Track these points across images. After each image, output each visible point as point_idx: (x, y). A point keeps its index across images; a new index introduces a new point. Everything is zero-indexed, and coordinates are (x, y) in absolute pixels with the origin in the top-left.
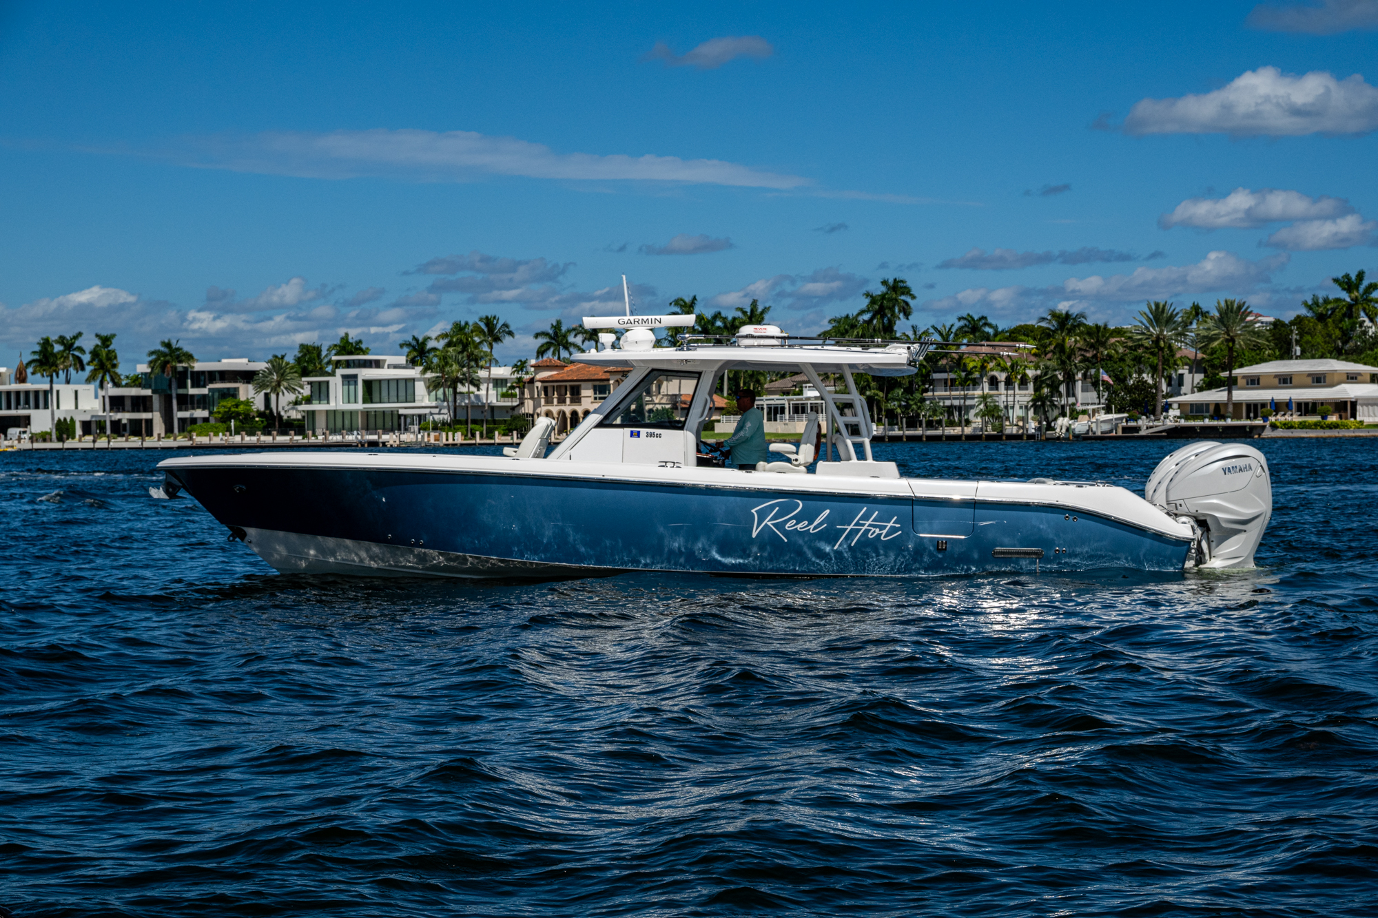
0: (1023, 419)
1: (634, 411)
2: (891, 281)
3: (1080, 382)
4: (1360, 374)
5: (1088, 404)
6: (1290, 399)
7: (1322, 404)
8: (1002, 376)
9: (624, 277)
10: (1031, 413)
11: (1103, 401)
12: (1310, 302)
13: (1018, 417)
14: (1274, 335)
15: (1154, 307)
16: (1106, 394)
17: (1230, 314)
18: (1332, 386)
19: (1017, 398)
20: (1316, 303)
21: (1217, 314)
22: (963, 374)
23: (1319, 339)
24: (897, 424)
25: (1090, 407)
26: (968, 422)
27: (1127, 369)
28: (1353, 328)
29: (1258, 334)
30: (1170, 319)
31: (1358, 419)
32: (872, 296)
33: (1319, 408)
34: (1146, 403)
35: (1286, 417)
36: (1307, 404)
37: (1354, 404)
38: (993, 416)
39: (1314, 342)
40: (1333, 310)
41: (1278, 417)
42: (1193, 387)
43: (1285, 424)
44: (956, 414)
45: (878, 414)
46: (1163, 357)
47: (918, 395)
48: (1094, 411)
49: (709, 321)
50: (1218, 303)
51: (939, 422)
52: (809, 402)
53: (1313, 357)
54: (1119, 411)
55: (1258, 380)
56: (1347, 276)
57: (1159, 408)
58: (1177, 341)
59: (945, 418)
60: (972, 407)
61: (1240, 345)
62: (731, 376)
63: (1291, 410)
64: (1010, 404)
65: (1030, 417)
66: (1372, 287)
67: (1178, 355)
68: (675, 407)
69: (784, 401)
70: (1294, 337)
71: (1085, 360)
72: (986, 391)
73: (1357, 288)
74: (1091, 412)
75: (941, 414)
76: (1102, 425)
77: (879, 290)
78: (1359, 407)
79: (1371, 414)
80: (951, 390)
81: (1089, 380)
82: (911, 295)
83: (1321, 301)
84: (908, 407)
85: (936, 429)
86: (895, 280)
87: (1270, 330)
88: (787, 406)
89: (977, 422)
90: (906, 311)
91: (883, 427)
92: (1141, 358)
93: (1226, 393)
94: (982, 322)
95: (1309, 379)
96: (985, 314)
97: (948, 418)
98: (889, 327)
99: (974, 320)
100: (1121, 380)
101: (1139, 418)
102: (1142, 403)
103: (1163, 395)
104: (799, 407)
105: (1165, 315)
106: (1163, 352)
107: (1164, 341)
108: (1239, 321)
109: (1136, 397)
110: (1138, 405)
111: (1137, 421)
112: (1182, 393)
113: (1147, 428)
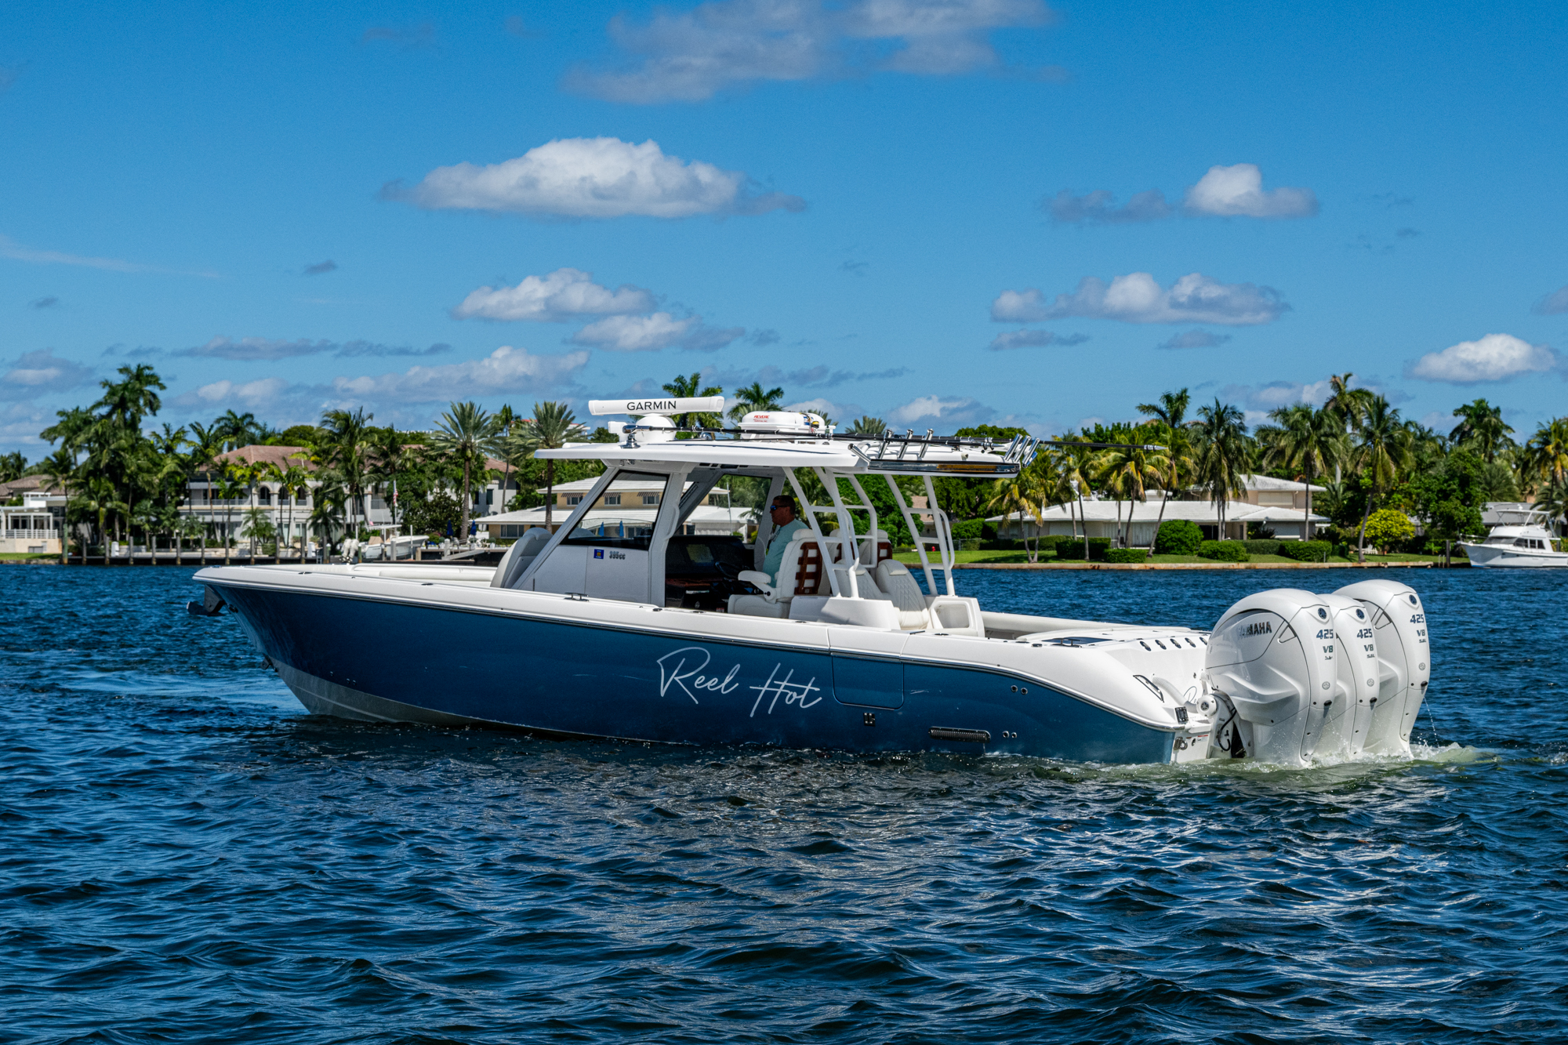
0: (302, 540)
2: (134, 368)
3: (370, 497)
5: (381, 523)
6: (621, 524)
8: (275, 487)
10: (310, 533)
11: (398, 520)
13: (294, 537)
15: (459, 409)
16: (401, 511)
17: (549, 419)
19: (294, 514)
21: (534, 420)
22: (228, 484)
24: (144, 543)
25: (384, 527)
26: (233, 543)
27: (426, 482)
30: (479, 424)
32: (111, 386)
34: (449, 524)
38: (264, 536)
42: (504, 505)
44: (218, 533)
45: (121, 530)
46: (470, 468)
47: (170, 509)
48: (389, 532)
50: (536, 406)
51: (198, 542)
52: (32, 514)
54: (417, 533)
55: (580, 498)
57: (465, 530)
58: (485, 450)
59: (204, 537)
60: (238, 524)
64: (286, 521)
65: (308, 537)
67: (487, 468)
71: (376, 470)
72: (256, 505)
74: (384, 533)
75: (200, 532)
76: (397, 549)
77: (119, 378)
80: (212, 503)
81: (382, 494)
82: (160, 384)
84: (159, 522)
85: (194, 550)
86: (139, 366)
88: (4, 519)
89: (245, 543)
90: (154, 405)
91: (126, 547)
92: (443, 469)
93: (544, 513)
94: (248, 420)
95: (641, 499)
96: (251, 412)
97: (209, 537)
98: (133, 425)
99: (235, 417)
100: (422, 496)
101: (441, 541)
102: (444, 523)
103: (469, 514)
104: (18, 520)
105: (473, 419)
106: (470, 463)
107: (471, 450)
108: (560, 428)
109: (437, 516)
110: (440, 525)
111: (438, 544)
112: (491, 513)
113: (451, 553)
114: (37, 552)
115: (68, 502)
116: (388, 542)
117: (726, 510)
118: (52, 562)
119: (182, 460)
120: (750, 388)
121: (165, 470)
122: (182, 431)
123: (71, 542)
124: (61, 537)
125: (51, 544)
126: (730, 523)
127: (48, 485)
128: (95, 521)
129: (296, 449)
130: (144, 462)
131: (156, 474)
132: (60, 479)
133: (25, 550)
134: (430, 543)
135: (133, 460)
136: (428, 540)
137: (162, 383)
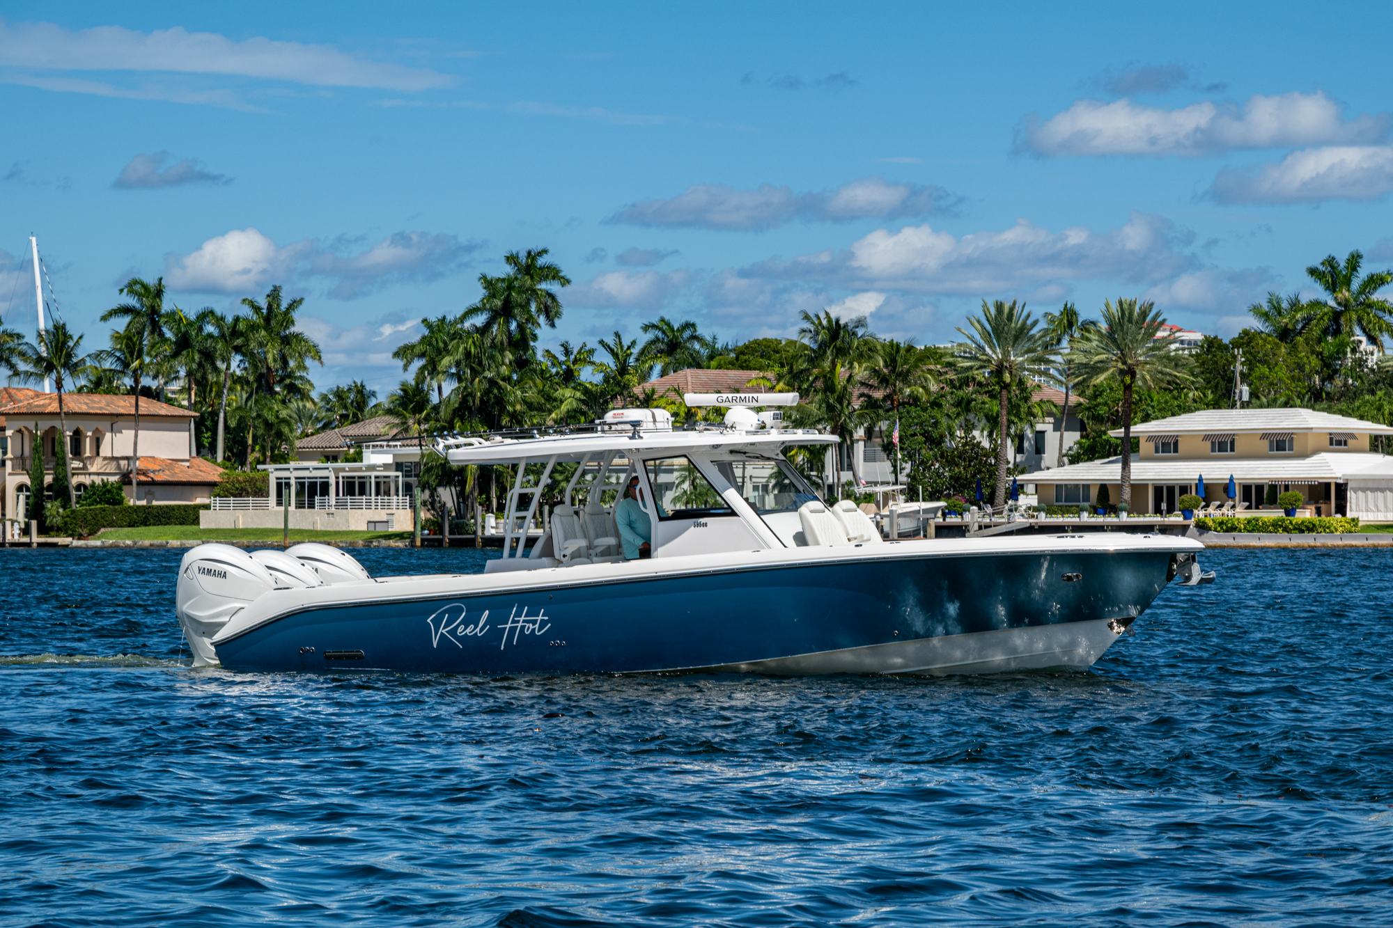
1: (50, 487)
2: (523, 259)
3: (861, 444)
4: (1352, 436)
5: (876, 484)
6: (1231, 479)
7: (1287, 488)
9: (34, 240)
11: (903, 478)
12: (1266, 307)
14: (1203, 364)
15: (993, 311)
16: (908, 466)
17: (1127, 325)
18: (1304, 455)
20: (1276, 309)
21: (1104, 326)
23: (1282, 373)
25: (880, 489)
27: (944, 422)
28: (1340, 352)
29: (1176, 362)
30: (1022, 333)
31: (1349, 515)
32: (489, 283)
33: (1281, 494)
34: (979, 483)
35: (1224, 510)
36: (1260, 488)
37: (1342, 489)
39: (1272, 377)
40: (1308, 321)
41: (1211, 510)
42: (1061, 455)
43: (1221, 523)
45: (500, 497)
46: (1010, 400)
48: (886, 495)
49: (190, 324)
50: (1107, 306)
52: (373, 474)
53: (1271, 404)
54: (932, 497)
55: (1176, 444)
56: (1330, 262)
57: (1001, 493)
58: (1033, 372)
60: (668, 486)
61: (1145, 382)
62: (232, 425)
63: (1233, 498)
66: (1375, 281)
67: (1035, 398)
68: (127, 481)
69: (328, 472)
70: (1239, 367)
71: (871, 404)
73: (1348, 282)
74: (880, 498)
76: (901, 520)
78: (1350, 495)
79: (1372, 506)
81: (878, 440)
82: (560, 278)
83: (1285, 305)
86: (529, 253)
87: (1197, 355)
88: (332, 481)
90: (551, 311)
91: (506, 521)
92: (969, 401)
93: (1119, 466)
94: (687, 334)
95: (1265, 444)
96: (692, 319)
98: (521, 342)
99: (672, 329)
100: (934, 441)
101: (965, 511)
102: (971, 483)
103: (1008, 469)
104: (354, 483)
105: (1013, 325)
106: (1010, 392)
107: (1011, 373)
108: (1143, 339)
109: (960, 473)
110: (964, 486)
111: (961, 514)
112: (1043, 467)
113: (980, 528)
114: (381, 529)
115: (423, 456)
116: (885, 512)
118: (400, 544)
119: (586, 391)
121: (564, 408)
122: (588, 350)
123: (424, 515)
124: (413, 507)
125: (401, 518)
127: (395, 431)
128: (463, 483)
129: (754, 374)
130: (531, 394)
131: (550, 412)
132: (411, 422)
133: (363, 527)
134: (950, 513)
135: (519, 393)
136: (946, 507)
137: (563, 278)
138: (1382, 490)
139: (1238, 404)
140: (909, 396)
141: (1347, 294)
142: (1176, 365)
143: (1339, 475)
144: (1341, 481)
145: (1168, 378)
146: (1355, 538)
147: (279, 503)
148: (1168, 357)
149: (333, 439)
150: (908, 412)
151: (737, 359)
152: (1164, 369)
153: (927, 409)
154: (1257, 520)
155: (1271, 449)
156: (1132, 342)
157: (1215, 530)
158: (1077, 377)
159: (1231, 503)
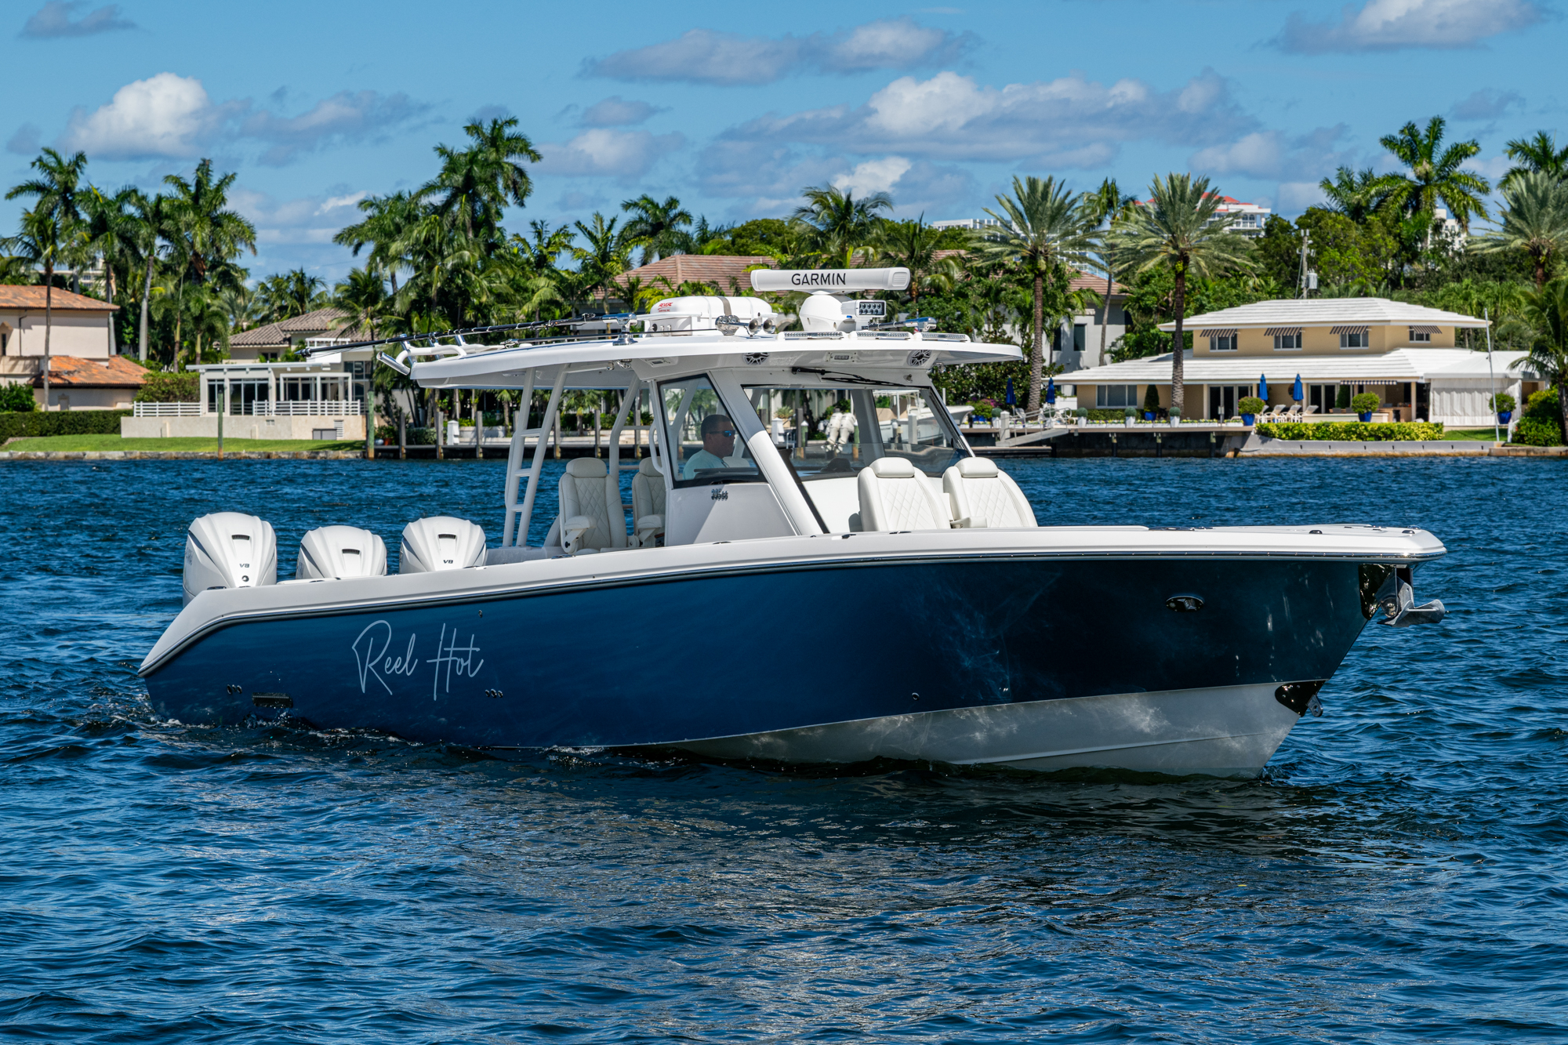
2: (487, 128)
4: (1435, 329)
6: (1298, 379)
7: (1361, 389)
10: (776, 402)
12: (1335, 184)
14: (1264, 248)
15: (1026, 189)
17: (1178, 204)
18: (1380, 352)
20: (1348, 185)
21: (1152, 205)
23: (1355, 257)
24: (501, 422)
25: (897, 393)
26: (647, 420)
27: (970, 313)
28: (1421, 235)
29: (1234, 246)
30: (1058, 214)
31: (1432, 419)
32: (450, 156)
33: (1355, 397)
34: (1010, 385)
35: (1290, 414)
36: (1330, 389)
37: (1423, 390)
39: (1345, 262)
40: (1383, 196)
41: (1274, 414)
42: (1103, 352)
43: (1286, 430)
45: (463, 402)
46: (1045, 289)
48: (903, 399)
49: (108, 203)
50: (1156, 182)
51: (589, 420)
52: (319, 375)
53: (1343, 293)
54: (956, 400)
55: (1235, 339)
56: (1410, 129)
57: (1035, 396)
58: (1070, 257)
59: (600, 413)
61: (1199, 267)
62: (157, 318)
63: (1299, 401)
65: (774, 410)
66: (1460, 153)
67: (1073, 287)
68: (38, 384)
69: (268, 373)
70: (1306, 251)
73: (1429, 152)
74: (897, 402)
75: (593, 402)
76: (921, 428)
77: (464, 144)
78: (1433, 396)
79: (1457, 409)
82: (530, 152)
83: (1357, 178)
85: (582, 435)
86: (495, 122)
88: (272, 383)
90: (519, 188)
91: (472, 428)
92: (999, 291)
93: (1170, 364)
94: (673, 212)
95: (1336, 339)
97: (608, 411)
98: (484, 223)
99: (656, 208)
101: (995, 416)
102: (1000, 384)
103: (1044, 368)
104: (297, 385)
105: (1049, 204)
106: (1044, 281)
107: (1046, 259)
108: (1197, 219)
109: (989, 372)
110: (993, 388)
111: (990, 420)
112: (1081, 365)
113: (1012, 435)
114: (328, 438)
116: (903, 418)
117: (1485, 354)
118: (351, 455)
119: (563, 280)
120: (1530, 142)
121: (536, 299)
122: (563, 232)
123: (377, 422)
124: (365, 412)
125: (351, 425)
126: (1491, 378)
127: (344, 326)
129: (753, 261)
130: (501, 285)
131: (521, 305)
132: (362, 316)
133: (308, 436)
134: (977, 419)
135: (485, 283)
136: (973, 412)
137: (533, 151)
138: (1470, 391)
139: (1305, 292)
140: (931, 285)
141: (1428, 167)
142: (1234, 249)
143: (1420, 374)
144: (1423, 381)
145: (1226, 264)
146: (1439, 446)
147: (212, 409)
148: (1225, 240)
149: (272, 334)
150: (930, 304)
151: (733, 242)
152: (1222, 254)
153: (950, 299)
154: (1327, 425)
155: (1343, 345)
156: (1184, 223)
157: (1280, 438)
158: (1121, 264)
159: (1297, 406)
